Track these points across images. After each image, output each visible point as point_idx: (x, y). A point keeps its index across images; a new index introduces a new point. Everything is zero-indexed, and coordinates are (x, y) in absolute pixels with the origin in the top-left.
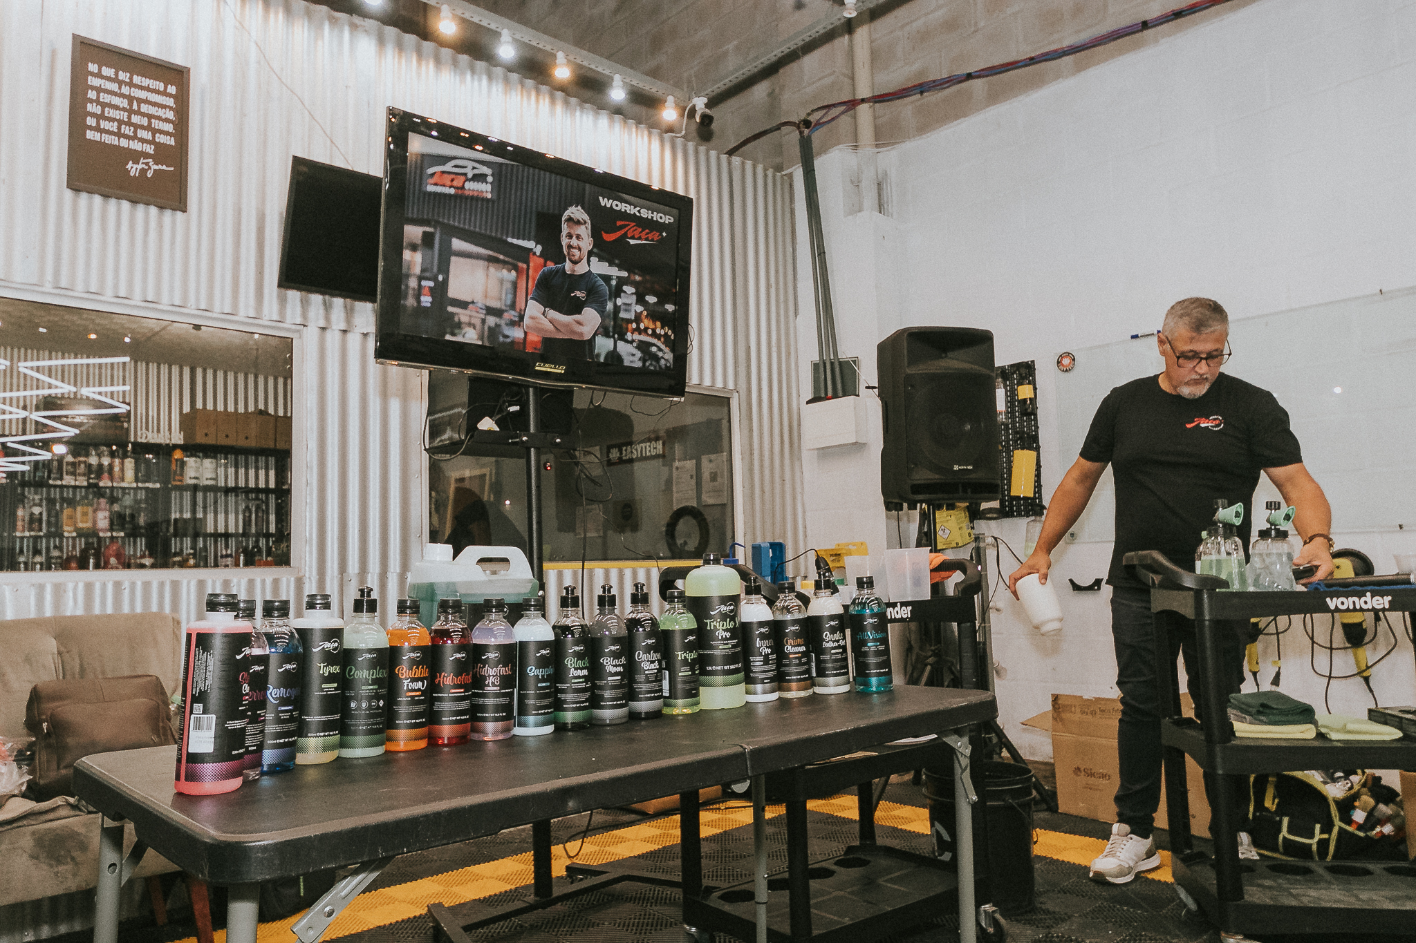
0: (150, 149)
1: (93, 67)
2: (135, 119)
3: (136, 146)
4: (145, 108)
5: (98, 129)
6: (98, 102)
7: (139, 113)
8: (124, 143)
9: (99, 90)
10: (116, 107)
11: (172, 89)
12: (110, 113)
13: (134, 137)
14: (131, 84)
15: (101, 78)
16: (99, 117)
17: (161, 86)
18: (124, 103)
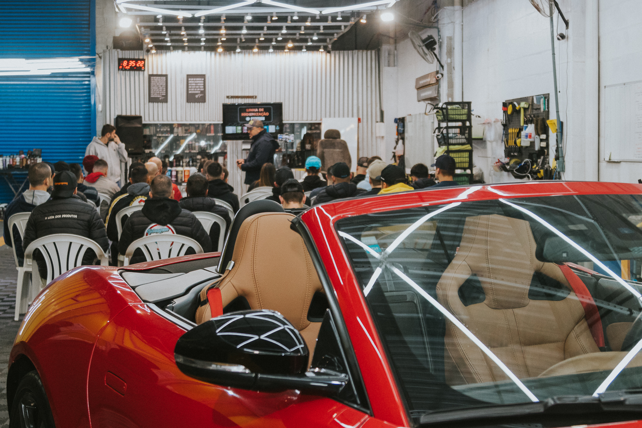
0: (199, 92)
1: (190, 79)
2: (197, 87)
3: (197, 92)
4: (198, 84)
5: (191, 91)
6: (191, 86)
7: (197, 86)
8: (195, 92)
9: (191, 83)
10: (194, 86)
11: (203, 79)
12: (193, 87)
13: (197, 91)
14: (196, 81)
15: (191, 80)
16: (191, 88)
17: (200, 79)
18: (194, 84)
